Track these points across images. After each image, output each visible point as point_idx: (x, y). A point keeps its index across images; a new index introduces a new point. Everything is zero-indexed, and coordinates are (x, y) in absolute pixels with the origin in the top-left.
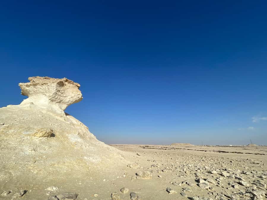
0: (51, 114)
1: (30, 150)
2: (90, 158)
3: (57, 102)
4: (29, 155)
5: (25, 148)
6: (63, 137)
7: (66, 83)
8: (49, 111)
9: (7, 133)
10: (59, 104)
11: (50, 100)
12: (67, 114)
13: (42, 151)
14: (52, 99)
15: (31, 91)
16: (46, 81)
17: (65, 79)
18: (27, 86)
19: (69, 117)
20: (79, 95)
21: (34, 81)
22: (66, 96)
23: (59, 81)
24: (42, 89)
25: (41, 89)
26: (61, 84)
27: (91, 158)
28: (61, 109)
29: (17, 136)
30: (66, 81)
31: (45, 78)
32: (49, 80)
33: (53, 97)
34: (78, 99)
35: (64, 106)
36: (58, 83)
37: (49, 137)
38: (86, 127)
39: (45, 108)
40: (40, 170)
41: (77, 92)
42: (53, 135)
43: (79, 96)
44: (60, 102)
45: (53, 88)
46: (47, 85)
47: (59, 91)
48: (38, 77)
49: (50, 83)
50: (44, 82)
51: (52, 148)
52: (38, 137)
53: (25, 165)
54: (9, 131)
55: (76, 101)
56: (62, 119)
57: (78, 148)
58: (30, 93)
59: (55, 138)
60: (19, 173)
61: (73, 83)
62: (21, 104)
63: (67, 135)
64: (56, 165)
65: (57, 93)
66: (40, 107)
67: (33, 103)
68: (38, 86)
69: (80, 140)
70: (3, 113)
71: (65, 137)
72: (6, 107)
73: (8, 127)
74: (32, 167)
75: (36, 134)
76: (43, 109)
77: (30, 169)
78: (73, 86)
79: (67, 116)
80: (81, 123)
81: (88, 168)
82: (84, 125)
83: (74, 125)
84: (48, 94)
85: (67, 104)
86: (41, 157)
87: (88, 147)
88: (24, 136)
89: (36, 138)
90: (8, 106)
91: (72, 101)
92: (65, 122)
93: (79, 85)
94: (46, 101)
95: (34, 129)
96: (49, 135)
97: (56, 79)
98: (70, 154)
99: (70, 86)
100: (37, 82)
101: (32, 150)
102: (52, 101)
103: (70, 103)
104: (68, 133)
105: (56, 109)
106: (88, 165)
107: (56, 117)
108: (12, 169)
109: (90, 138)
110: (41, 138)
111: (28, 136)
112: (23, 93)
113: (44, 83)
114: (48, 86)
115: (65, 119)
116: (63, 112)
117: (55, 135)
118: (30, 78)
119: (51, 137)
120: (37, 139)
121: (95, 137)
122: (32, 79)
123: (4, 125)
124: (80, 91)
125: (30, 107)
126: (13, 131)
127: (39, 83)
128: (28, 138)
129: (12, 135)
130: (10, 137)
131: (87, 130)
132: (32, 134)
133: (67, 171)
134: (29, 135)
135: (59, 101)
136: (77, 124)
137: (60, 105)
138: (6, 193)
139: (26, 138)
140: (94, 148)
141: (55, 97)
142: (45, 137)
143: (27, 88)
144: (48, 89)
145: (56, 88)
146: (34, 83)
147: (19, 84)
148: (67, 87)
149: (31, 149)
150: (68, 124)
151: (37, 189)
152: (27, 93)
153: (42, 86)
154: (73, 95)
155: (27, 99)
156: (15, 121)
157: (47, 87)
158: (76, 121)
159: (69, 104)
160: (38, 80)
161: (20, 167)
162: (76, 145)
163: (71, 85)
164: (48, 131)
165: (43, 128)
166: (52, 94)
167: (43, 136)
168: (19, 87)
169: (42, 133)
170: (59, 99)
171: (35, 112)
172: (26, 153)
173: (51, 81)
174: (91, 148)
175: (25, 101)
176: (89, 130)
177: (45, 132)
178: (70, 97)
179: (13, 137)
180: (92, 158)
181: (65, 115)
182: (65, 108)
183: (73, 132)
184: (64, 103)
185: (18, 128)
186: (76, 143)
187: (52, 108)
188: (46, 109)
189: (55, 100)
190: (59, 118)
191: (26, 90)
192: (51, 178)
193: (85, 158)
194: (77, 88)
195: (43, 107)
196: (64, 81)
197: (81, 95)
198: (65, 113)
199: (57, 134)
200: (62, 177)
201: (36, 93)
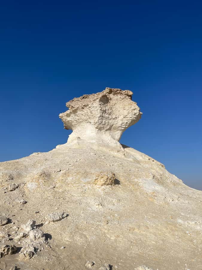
0: (104, 149)
1: (97, 205)
2: (189, 222)
3: (107, 130)
4: (97, 212)
5: (90, 201)
6: (131, 184)
7: (111, 96)
8: (100, 146)
9: (67, 181)
10: (110, 132)
11: (97, 128)
12: (124, 147)
13: (110, 206)
14: (100, 126)
15: (73, 122)
16: (85, 101)
17: (107, 90)
18: (68, 115)
19: (129, 150)
20: (135, 109)
21: (72, 106)
22: (116, 118)
23: (100, 96)
24: (84, 114)
25: (82, 115)
26: (105, 100)
27: (191, 223)
28: (114, 139)
29: (77, 185)
30: (110, 92)
31: (83, 97)
32: (89, 99)
33: (100, 124)
34: (135, 118)
35: (118, 134)
36: (100, 101)
37: (113, 184)
38: (159, 163)
39: (94, 141)
40: (118, 236)
41: (130, 107)
42: (117, 182)
43: (135, 111)
44: (110, 129)
45: (96, 109)
46: (88, 107)
47: (105, 111)
48: (75, 99)
49: (91, 103)
50: (84, 104)
51: (122, 202)
52: (100, 186)
53: (98, 226)
54: (68, 179)
55: (133, 121)
56: (120, 155)
57: (161, 203)
58: (73, 124)
59: (121, 187)
60: (94, 238)
61: (121, 92)
62: (68, 141)
63: (136, 180)
64: (136, 230)
65: (103, 116)
66: (88, 141)
67: (79, 138)
68: (79, 112)
69: (158, 188)
70: (56, 157)
71: (134, 183)
72: (56, 148)
73: (65, 174)
74: (106, 229)
75: (96, 181)
76: (92, 144)
77: (104, 233)
78: (122, 97)
79: (125, 149)
80: (150, 158)
81: (191, 241)
82: (155, 161)
83: (138, 162)
84: (92, 121)
85: (121, 130)
86: (113, 216)
87: (177, 201)
88: (85, 185)
89: (98, 186)
90: (57, 147)
91: (127, 123)
92: (125, 159)
93: (131, 93)
94: (93, 131)
95: (91, 174)
96: (112, 181)
97: (96, 95)
98: (151, 214)
99: (117, 99)
100: (76, 106)
101: (98, 205)
102: (100, 129)
103: (124, 126)
104: (137, 177)
105: (108, 141)
106: (190, 236)
107: (112, 153)
108: (86, 230)
109: (175, 184)
110: (103, 187)
111: (89, 185)
112: (66, 127)
113: (84, 106)
114: (90, 108)
115: (124, 155)
116: (119, 144)
117: (120, 182)
118: (68, 104)
119: (115, 184)
120: (99, 188)
121: (181, 181)
122: (70, 104)
123: (61, 172)
124: (134, 102)
125: (79, 143)
126: (72, 178)
127: (78, 108)
128: (89, 187)
129: (72, 184)
130: (71, 186)
131: (163, 169)
132: (91, 181)
133: (156, 242)
134: (89, 183)
135: (108, 127)
136: (143, 160)
137: (111, 134)
138: (90, 264)
139: (87, 187)
140: (188, 203)
141: (102, 122)
142: (108, 185)
143: (69, 119)
144: (91, 113)
145: (100, 108)
146: (73, 109)
147: (60, 115)
148: (114, 102)
149: (97, 203)
150: (131, 162)
151: (124, 265)
152: (69, 125)
153: (83, 111)
154: (126, 113)
155: (72, 133)
156: (70, 165)
157: (90, 110)
158: (142, 156)
159: (123, 128)
160: (76, 103)
161: (93, 229)
162: (156, 198)
163: (119, 96)
164: (110, 176)
165: (102, 172)
166: (97, 119)
167: (105, 184)
168: (61, 120)
169: (103, 179)
170: (108, 124)
171: (85, 150)
172: (93, 209)
173: (92, 100)
174: (184, 203)
175: (71, 137)
176: (166, 168)
177: (106, 177)
178: (122, 117)
179: (73, 186)
180: (193, 223)
181: (122, 149)
182: (119, 136)
183: (144, 174)
184: (117, 129)
185: (75, 174)
186: (155, 194)
187: (102, 140)
188: (96, 143)
189: (103, 127)
190: (116, 154)
191: (68, 121)
192: (135, 250)
193: (180, 221)
194: (128, 99)
195: (91, 141)
196: (107, 94)
197: (139, 109)
198: (121, 144)
199: (121, 179)
200: (153, 253)
201: (79, 122)
